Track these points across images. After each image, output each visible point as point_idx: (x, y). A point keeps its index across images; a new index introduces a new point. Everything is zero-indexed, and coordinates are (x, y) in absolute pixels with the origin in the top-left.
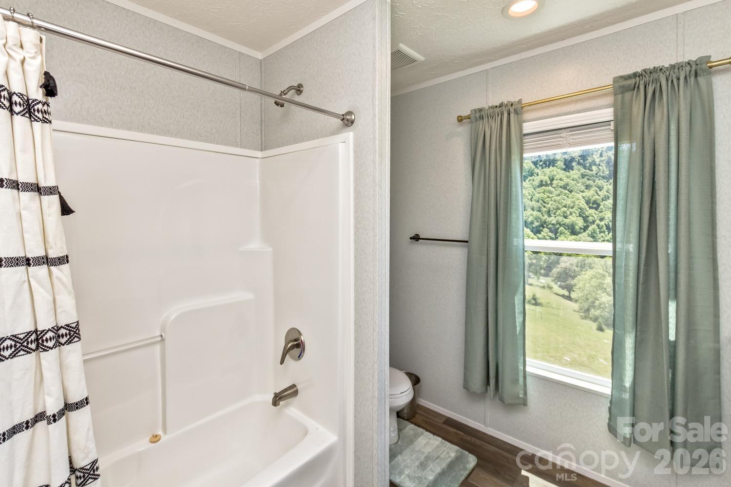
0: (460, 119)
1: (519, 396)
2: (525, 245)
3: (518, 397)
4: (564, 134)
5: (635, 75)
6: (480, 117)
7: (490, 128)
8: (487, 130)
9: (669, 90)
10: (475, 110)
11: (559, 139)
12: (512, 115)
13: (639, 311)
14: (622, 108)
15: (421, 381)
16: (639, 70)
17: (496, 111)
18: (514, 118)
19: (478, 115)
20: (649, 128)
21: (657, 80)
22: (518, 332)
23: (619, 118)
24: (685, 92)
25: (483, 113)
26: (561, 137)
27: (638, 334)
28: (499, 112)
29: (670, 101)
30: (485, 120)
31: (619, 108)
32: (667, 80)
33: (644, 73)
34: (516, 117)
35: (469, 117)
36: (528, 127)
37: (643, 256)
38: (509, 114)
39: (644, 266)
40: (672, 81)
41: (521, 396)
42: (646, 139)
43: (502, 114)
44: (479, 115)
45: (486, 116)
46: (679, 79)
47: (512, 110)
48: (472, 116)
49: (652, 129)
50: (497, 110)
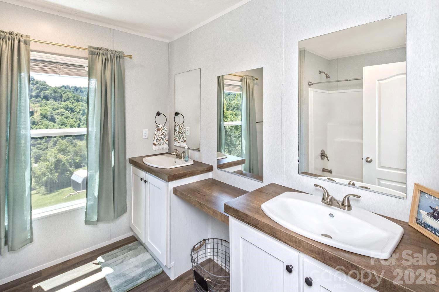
2: (31, 133)
5: (98, 49)
9: (111, 61)
11: (55, 68)
14: (91, 62)
16: (100, 47)
21: (106, 54)
23: (90, 66)
24: (116, 64)
31: (90, 61)
32: (110, 56)
33: (101, 49)
34: (24, 45)
36: (34, 55)
38: (19, 42)
40: (112, 57)
41: (29, 237)
42: (103, 80)
46: (114, 57)
47: (21, 39)
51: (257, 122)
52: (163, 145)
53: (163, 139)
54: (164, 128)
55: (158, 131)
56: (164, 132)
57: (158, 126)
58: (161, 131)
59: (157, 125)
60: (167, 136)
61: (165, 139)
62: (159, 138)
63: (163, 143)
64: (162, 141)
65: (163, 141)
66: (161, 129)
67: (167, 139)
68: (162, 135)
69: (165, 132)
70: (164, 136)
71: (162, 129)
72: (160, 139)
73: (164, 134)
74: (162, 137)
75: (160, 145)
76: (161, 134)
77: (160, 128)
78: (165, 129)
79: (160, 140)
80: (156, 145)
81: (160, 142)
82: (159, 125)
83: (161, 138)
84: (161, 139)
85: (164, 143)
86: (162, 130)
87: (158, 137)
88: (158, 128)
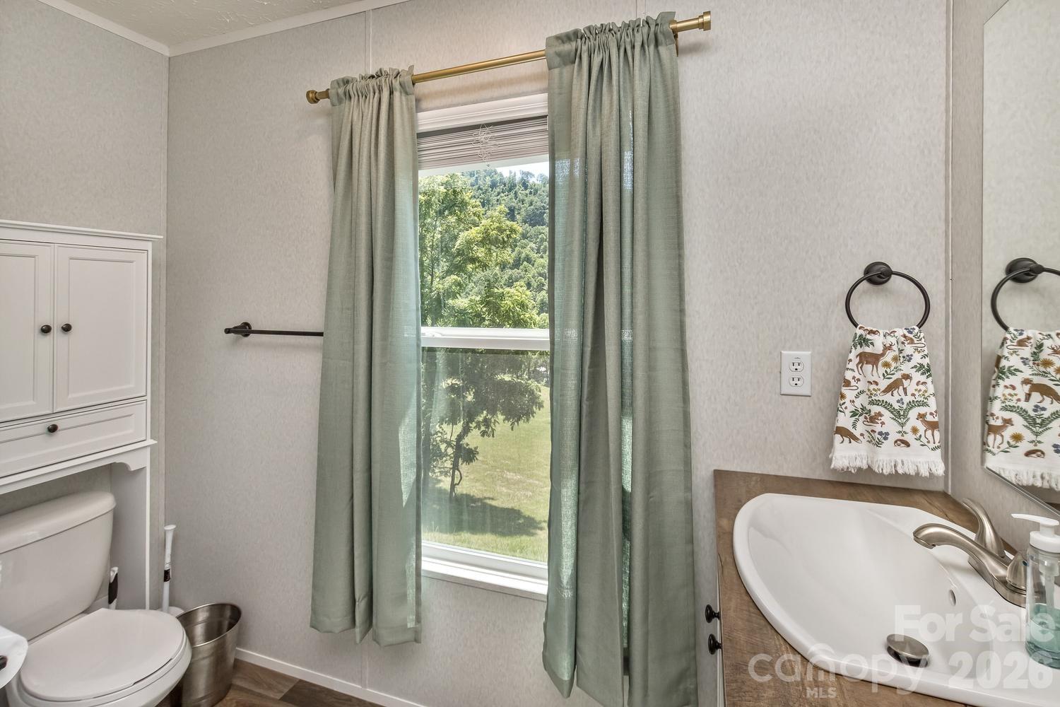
0: (314, 98)
1: (406, 625)
2: (421, 337)
3: (404, 628)
4: (482, 135)
5: (576, 35)
6: (345, 93)
7: (360, 114)
8: (355, 118)
9: (621, 64)
10: (338, 82)
11: (476, 145)
12: (397, 94)
13: (583, 449)
14: (560, 94)
15: (243, 614)
16: (581, 27)
17: (370, 85)
18: (401, 98)
19: (341, 91)
20: (594, 126)
21: (605, 47)
22: (404, 504)
23: (556, 112)
24: (640, 69)
25: (349, 87)
26: (478, 142)
27: (583, 487)
28: (376, 87)
29: (621, 83)
30: (354, 100)
31: (555, 93)
32: (619, 48)
33: (588, 33)
34: (404, 98)
35: (326, 94)
36: (428, 120)
37: (588, 349)
38: (391, 93)
39: (589, 368)
40: (625, 49)
41: (411, 625)
42: (590, 145)
43: (380, 91)
44: (344, 91)
45: (356, 93)
46: (633, 47)
47: (396, 84)
48: (332, 92)
49: (598, 129)
50: (373, 82)
51: (321, 334)
52: (903, 448)
53: (899, 415)
54: (909, 349)
55: (868, 367)
56: (907, 377)
57: (863, 341)
58: (882, 370)
59: (859, 332)
60: (932, 401)
61: (913, 414)
62: (872, 403)
63: (899, 436)
64: (889, 424)
65: (902, 425)
66: (883, 355)
67: (929, 418)
68: (889, 389)
69: (917, 376)
70: (907, 399)
71: (888, 358)
72: (875, 409)
73: (911, 386)
74: (892, 399)
75: (878, 444)
76: (884, 384)
77: (878, 349)
78: (917, 359)
79: (880, 414)
80: (856, 439)
81: (878, 428)
82: (871, 332)
83: (887, 405)
84: (887, 415)
85: (910, 437)
86: (887, 365)
87: (863, 401)
88: (868, 350)
